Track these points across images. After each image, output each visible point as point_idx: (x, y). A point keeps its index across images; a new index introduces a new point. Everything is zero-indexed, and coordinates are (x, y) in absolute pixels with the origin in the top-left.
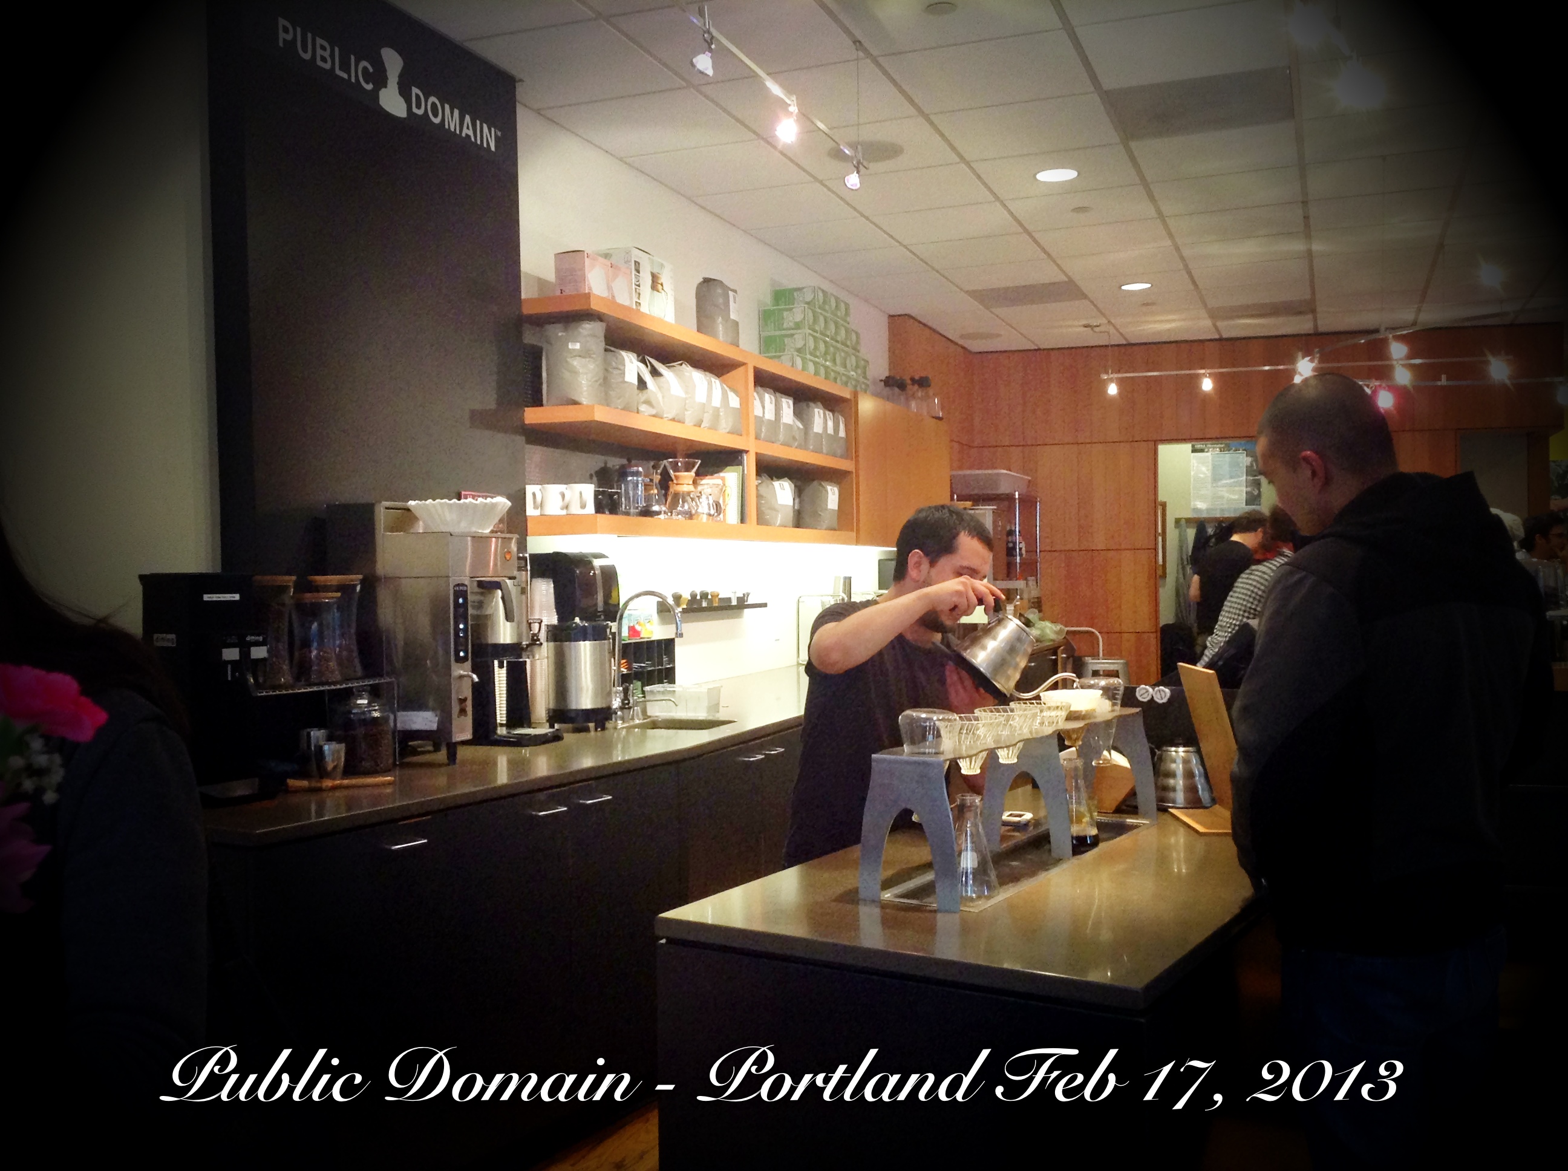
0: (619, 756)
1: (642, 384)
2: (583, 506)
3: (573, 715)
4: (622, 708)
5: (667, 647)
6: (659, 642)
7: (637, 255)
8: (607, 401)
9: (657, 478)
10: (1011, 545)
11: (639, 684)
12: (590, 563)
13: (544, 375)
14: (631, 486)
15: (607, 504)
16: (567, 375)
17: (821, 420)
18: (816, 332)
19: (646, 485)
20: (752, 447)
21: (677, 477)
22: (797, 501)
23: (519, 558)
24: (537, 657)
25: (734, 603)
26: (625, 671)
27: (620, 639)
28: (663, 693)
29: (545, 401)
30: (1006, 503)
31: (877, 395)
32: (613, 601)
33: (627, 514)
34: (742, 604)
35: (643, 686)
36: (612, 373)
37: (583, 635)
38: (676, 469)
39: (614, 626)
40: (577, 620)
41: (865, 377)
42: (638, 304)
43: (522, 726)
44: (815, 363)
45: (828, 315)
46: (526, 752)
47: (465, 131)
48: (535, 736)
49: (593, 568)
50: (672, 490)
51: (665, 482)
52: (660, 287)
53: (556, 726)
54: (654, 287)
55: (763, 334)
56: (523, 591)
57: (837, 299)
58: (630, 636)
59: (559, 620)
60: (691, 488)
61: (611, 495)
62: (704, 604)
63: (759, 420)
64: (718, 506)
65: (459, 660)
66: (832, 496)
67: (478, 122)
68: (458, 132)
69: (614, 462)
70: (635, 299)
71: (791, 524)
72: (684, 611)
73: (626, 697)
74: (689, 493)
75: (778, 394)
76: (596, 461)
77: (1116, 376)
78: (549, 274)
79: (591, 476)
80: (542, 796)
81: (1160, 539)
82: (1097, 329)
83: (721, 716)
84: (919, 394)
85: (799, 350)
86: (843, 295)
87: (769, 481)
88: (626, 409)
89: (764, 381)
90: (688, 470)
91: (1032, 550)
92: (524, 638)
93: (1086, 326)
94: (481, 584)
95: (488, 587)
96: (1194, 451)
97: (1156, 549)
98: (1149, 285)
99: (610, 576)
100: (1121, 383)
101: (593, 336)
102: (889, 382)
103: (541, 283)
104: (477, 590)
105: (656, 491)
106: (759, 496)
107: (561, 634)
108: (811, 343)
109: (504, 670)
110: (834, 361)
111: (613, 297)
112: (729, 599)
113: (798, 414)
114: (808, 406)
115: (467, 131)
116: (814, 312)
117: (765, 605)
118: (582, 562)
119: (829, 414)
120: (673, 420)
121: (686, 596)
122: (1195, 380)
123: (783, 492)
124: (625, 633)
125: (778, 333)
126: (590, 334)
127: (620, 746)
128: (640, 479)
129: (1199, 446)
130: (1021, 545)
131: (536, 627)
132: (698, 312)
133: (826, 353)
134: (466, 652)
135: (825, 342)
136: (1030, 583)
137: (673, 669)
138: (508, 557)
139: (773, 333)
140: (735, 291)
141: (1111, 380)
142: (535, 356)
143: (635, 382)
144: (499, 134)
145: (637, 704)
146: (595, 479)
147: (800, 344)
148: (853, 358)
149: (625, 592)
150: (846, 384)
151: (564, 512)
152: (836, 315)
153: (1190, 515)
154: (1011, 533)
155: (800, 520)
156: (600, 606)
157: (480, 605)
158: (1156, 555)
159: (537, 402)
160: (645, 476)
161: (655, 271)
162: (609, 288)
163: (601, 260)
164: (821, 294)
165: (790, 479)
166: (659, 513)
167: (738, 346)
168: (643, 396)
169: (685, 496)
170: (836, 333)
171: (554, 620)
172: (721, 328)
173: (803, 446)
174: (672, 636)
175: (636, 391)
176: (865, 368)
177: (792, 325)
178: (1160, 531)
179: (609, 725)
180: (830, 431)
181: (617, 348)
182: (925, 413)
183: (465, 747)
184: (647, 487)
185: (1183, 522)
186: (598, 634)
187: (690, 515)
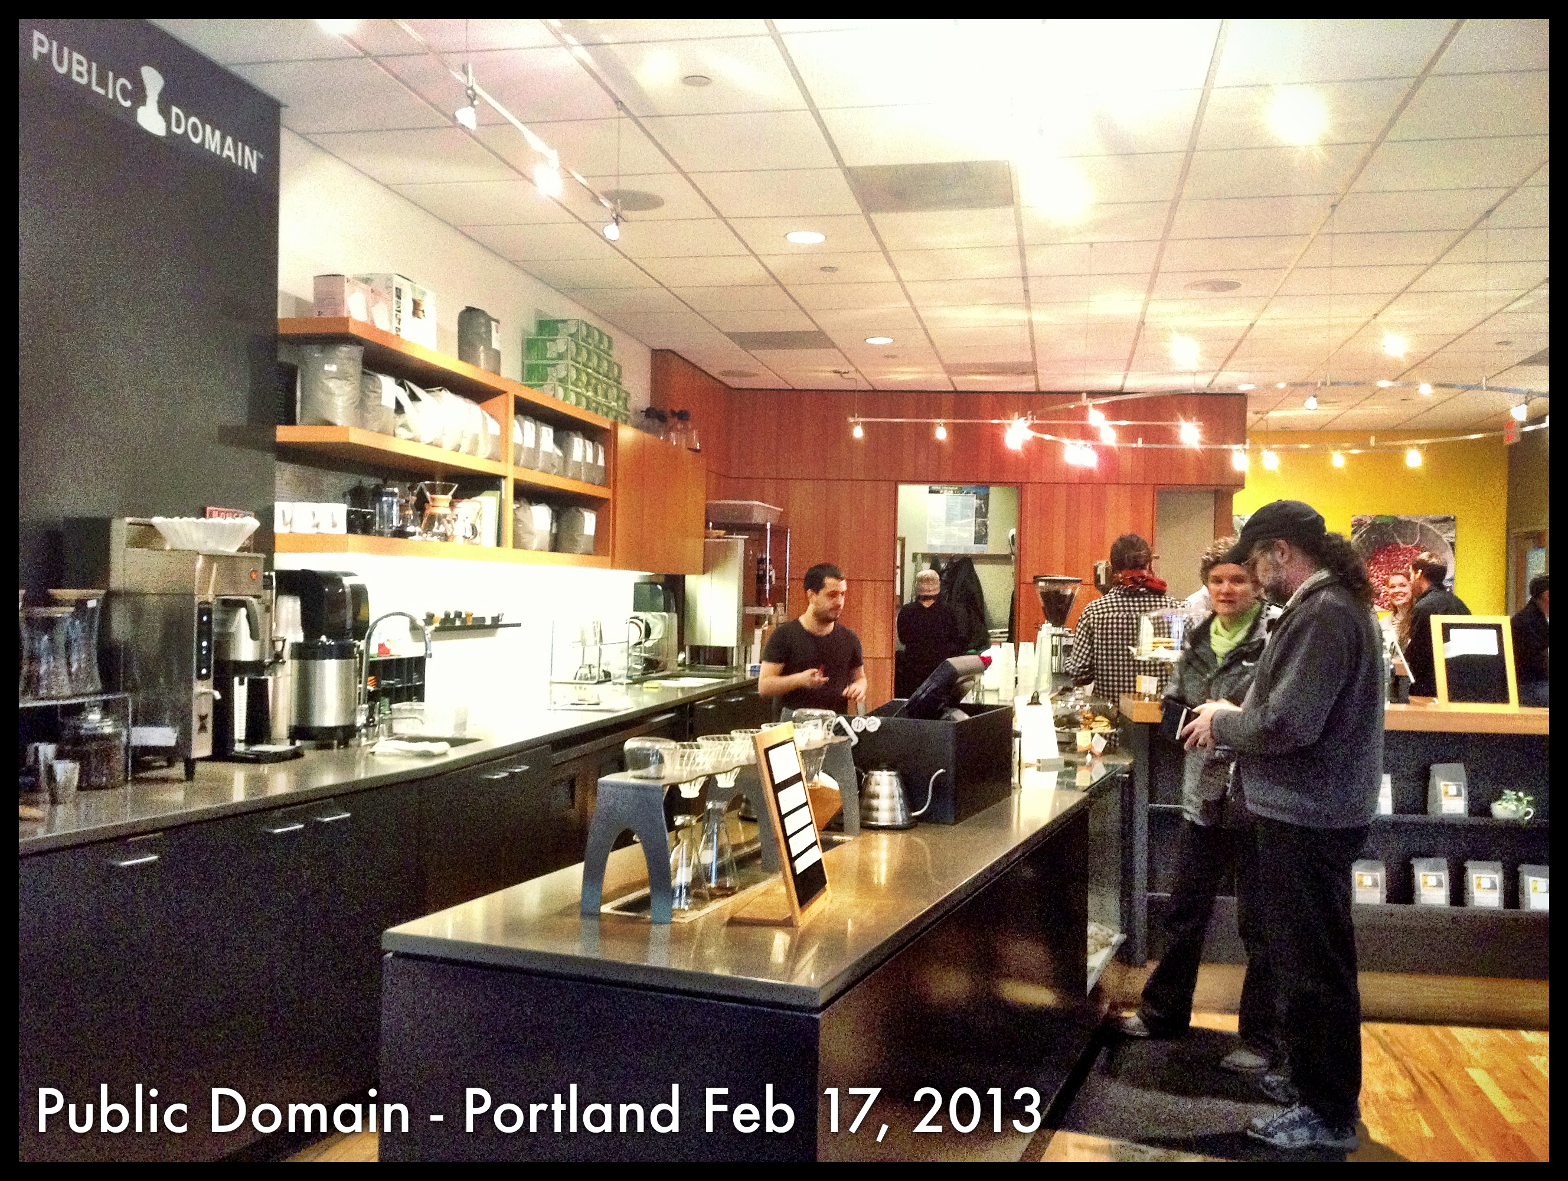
0: (361, 774)
1: (399, 408)
2: (334, 525)
3: (315, 732)
4: (366, 726)
5: (418, 664)
6: (410, 660)
7: (398, 282)
8: (362, 423)
9: (413, 499)
10: (761, 572)
11: (387, 700)
12: (340, 581)
13: (299, 394)
14: (385, 506)
15: (358, 524)
16: (321, 396)
17: (580, 449)
18: (578, 363)
19: (401, 506)
20: (510, 473)
21: (433, 499)
22: (555, 525)
23: (265, 577)
24: (279, 674)
25: (488, 622)
26: (371, 688)
27: (368, 657)
28: (410, 711)
29: (298, 421)
30: (758, 533)
31: (637, 427)
32: (360, 618)
33: (381, 534)
34: (496, 624)
35: (391, 703)
36: (369, 397)
37: (327, 653)
38: (433, 491)
39: (362, 644)
40: (324, 638)
41: (626, 409)
42: (398, 329)
43: (261, 743)
44: (577, 394)
45: (590, 348)
46: (265, 769)
47: (226, 153)
48: (275, 753)
49: (343, 587)
50: (428, 512)
51: (421, 504)
52: (421, 313)
53: (298, 743)
54: (415, 313)
55: (526, 362)
56: (268, 609)
57: (601, 334)
58: (379, 654)
59: (306, 637)
60: (447, 511)
61: (364, 515)
62: (458, 623)
63: (519, 448)
64: (474, 531)
65: (200, 677)
66: (589, 521)
67: (240, 144)
68: (218, 152)
69: (370, 482)
70: (395, 324)
71: (547, 547)
72: (437, 630)
73: (371, 715)
74: (445, 516)
75: (538, 423)
76: (349, 481)
77: (862, 420)
78: (307, 293)
79: (344, 495)
80: (278, 814)
81: (898, 571)
82: (845, 375)
83: (468, 735)
84: (679, 426)
85: (561, 380)
86: (608, 330)
87: (526, 506)
88: (382, 431)
89: (525, 409)
90: (445, 491)
91: (781, 578)
92: (267, 655)
93: (835, 372)
94: (225, 602)
95: (231, 606)
96: (931, 492)
97: (894, 581)
98: (891, 341)
99: (359, 594)
100: (865, 425)
101: (350, 359)
102: (649, 413)
103: (299, 302)
104: (220, 608)
105: (411, 512)
106: (516, 520)
107: (306, 653)
108: (573, 374)
109: (245, 687)
110: (596, 392)
111: (373, 321)
112: (483, 619)
113: (558, 441)
114: (569, 436)
115: (228, 153)
116: (577, 344)
117: (519, 625)
118: (333, 579)
119: (589, 444)
120: (431, 444)
121: (440, 615)
122: (929, 428)
123: (541, 516)
124: (374, 650)
125: (541, 362)
126: (346, 358)
127: (363, 763)
128: (395, 500)
129: (935, 487)
130: (771, 573)
131: (279, 645)
132: (460, 337)
133: (588, 383)
134: (208, 668)
135: (588, 374)
136: (779, 609)
137: (422, 686)
138: (254, 576)
139: (534, 362)
140: (497, 321)
141: (857, 423)
142: (289, 376)
143: (393, 406)
144: (262, 157)
145: (382, 721)
146: (348, 497)
147: (563, 374)
148: (615, 391)
149: (374, 611)
150: (607, 414)
151: (315, 531)
152: (598, 348)
153: (926, 551)
154: (762, 561)
155: (556, 544)
156: (349, 623)
157: (224, 623)
158: (894, 588)
159: (291, 421)
160: (402, 497)
161: (417, 298)
162: (369, 313)
163: (363, 285)
164: (584, 328)
165: (549, 504)
166: (413, 534)
167: (499, 374)
168: (400, 420)
169: (440, 519)
170: (599, 365)
171: (300, 637)
172: (482, 356)
173: (563, 473)
174: (421, 654)
175: (393, 414)
176: (626, 399)
177: (555, 355)
178: (898, 563)
179: (352, 742)
180: (590, 459)
181: (375, 371)
182: (684, 445)
183: (204, 763)
184: (402, 508)
185: (919, 557)
186: (344, 653)
187: (445, 537)
